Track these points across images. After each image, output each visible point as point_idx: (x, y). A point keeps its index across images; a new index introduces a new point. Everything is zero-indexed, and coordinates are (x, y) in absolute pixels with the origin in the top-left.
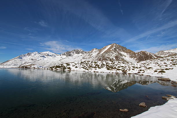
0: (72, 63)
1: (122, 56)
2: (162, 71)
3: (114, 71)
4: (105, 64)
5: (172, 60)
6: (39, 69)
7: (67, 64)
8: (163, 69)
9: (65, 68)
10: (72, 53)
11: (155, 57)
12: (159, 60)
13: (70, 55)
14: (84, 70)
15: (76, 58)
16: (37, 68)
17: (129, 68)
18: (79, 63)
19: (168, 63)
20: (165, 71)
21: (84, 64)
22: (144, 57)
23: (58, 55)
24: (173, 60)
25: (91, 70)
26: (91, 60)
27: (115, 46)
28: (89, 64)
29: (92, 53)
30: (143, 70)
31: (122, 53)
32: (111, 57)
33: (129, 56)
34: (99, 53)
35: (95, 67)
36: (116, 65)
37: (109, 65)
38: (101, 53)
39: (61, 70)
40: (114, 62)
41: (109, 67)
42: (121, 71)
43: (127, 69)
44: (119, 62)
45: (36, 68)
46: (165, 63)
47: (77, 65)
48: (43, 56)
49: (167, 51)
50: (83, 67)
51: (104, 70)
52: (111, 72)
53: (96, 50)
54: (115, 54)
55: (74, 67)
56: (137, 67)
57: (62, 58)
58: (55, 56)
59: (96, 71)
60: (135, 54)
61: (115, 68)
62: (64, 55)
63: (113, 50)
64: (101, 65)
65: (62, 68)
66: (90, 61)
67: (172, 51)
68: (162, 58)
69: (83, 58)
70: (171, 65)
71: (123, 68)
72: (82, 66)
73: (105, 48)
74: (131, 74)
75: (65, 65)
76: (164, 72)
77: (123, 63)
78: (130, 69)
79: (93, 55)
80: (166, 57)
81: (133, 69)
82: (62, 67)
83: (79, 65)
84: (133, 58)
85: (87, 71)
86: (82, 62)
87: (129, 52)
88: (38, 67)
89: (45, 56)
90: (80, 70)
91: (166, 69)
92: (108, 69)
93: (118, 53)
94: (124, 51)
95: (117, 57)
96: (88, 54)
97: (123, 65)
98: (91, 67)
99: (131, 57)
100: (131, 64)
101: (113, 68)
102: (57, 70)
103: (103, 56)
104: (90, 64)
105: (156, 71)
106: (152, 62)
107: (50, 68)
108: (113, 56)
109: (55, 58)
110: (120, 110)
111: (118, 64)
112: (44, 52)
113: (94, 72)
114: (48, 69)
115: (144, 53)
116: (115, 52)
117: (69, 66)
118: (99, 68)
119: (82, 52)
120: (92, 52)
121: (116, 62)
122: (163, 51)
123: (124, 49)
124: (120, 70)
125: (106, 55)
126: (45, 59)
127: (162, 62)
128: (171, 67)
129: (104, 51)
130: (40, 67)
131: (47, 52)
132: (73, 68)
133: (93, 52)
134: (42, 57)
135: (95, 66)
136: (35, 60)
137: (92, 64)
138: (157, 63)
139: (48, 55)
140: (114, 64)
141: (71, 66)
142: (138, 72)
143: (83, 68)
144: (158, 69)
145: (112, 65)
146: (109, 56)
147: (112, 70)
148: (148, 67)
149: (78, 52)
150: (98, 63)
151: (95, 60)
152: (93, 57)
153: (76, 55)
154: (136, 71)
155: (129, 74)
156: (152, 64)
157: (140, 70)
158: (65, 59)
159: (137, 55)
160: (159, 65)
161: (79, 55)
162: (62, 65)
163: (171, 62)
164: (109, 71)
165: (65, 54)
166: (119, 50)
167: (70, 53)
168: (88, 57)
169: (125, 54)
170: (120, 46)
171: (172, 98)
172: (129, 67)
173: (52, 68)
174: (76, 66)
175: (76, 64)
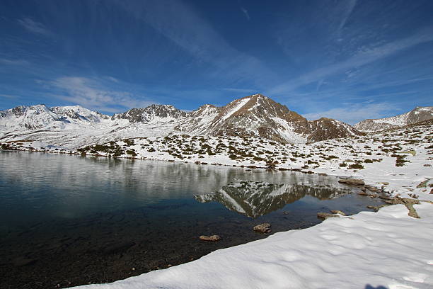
0: (141, 139)
2: (357, 166)
3: (247, 163)
4: (227, 144)
5: (384, 141)
6: (44, 152)
7: (126, 141)
8: (359, 162)
9: (119, 152)
10: (145, 115)
11: (353, 134)
12: (356, 141)
13: (140, 119)
14: (172, 158)
15: (157, 128)
16: (39, 149)
17: (283, 156)
18: (159, 140)
19: (374, 146)
20: (363, 164)
21: (174, 142)
22: (326, 131)
23: (106, 118)
24: (386, 141)
25: (189, 158)
26: (196, 133)
27: (260, 101)
28: (185, 143)
29: (199, 117)
30: (316, 163)
31: (277, 120)
32: (249, 129)
33: (292, 128)
34: (218, 118)
35: (200, 152)
36: (254, 148)
37: (236, 147)
38: (224, 118)
39: (110, 156)
40: (249, 139)
41: (236, 151)
42: (263, 164)
43: (279, 159)
44: (262, 142)
45: (37, 151)
46: (367, 147)
47: (155, 146)
48: (62, 119)
49: (381, 121)
50: (168, 151)
51: (223, 158)
52: (240, 164)
53: (212, 109)
54: (258, 122)
55: (146, 149)
56: (302, 155)
57: (118, 126)
58: (97, 121)
59: (202, 161)
60: (306, 123)
61: (250, 155)
62: (124, 117)
63: (254, 111)
64: (217, 146)
65: (111, 152)
66: (189, 137)
68: (364, 134)
69: (175, 128)
70: (380, 151)
71: (269, 155)
72: (167, 149)
73: (235, 104)
74: (286, 170)
75: (121, 144)
76: (361, 167)
77: (270, 143)
78: (285, 158)
79: (202, 121)
80: (373, 133)
81: (292, 160)
82: (112, 147)
83: (161, 144)
84: (301, 135)
85: (180, 160)
86: (167, 138)
87: (294, 118)
88: (42, 148)
89: (69, 119)
90: (161, 158)
91: (367, 161)
92: (233, 157)
93: (267, 119)
94: (280, 115)
95: (262, 130)
96: (190, 119)
97: (271, 148)
98: (191, 150)
99: (298, 131)
100: (290, 146)
101: (246, 156)
102: (98, 155)
103: (228, 125)
104: (189, 144)
105: (343, 165)
106: (340, 144)
107: (78, 150)
108: (253, 125)
109: (99, 125)
111: (258, 146)
112: (65, 107)
113: (197, 163)
114: (71, 153)
115: (328, 123)
116: (259, 117)
117: (132, 147)
118: (211, 154)
119: (173, 113)
120: (200, 113)
121: (254, 139)
122: (372, 121)
123: (282, 111)
124: (261, 159)
125: (237, 122)
126: (69, 127)
127: (363, 145)
128: (378, 157)
129: (232, 113)
130: (50, 147)
131: (75, 108)
132: (141, 153)
133: (203, 113)
134: (59, 120)
135: (200, 148)
136: (38, 129)
137: (193, 142)
138: (351, 147)
139: (77, 116)
140: (248, 144)
141: (137, 148)
142: (303, 166)
143: (170, 152)
144: (349, 161)
145: (243, 147)
146: (244, 127)
147: (241, 160)
148: (328, 154)
149: (162, 113)
150: (210, 143)
152: (202, 128)
153: (158, 119)
154: (300, 163)
155: (280, 169)
156: (339, 149)
157: (310, 162)
158: (126, 130)
159: (311, 127)
160: (352, 152)
161: (164, 120)
162: (112, 143)
163: (381, 144)
164: (235, 161)
165: (127, 115)
166: (270, 111)
167: (140, 112)
168: (187, 126)
169: (284, 123)
170: (272, 102)
172: (283, 154)
173: (82, 152)
174: (151, 146)
175: (151, 143)
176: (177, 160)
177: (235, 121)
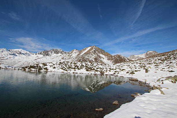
0: (50, 63)
1: (101, 58)
2: (132, 73)
3: (93, 72)
4: (85, 65)
5: (140, 63)
6: (6, 69)
7: (43, 64)
8: (133, 71)
9: (40, 69)
10: (50, 53)
11: (128, 60)
12: (130, 63)
13: (47, 55)
14: (63, 71)
15: (55, 58)
16: (4, 68)
17: (106, 70)
18: (57, 63)
19: (137, 65)
20: (134, 72)
21: (63, 64)
22: (119, 60)
23: (33, 54)
24: (141, 63)
25: (70, 71)
26: (70, 60)
27: (95, 48)
28: (68, 65)
29: (72, 54)
30: (118, 72)
31: (101, 55)
32: (91, 59)
33: (107, 58)
34: (79, 54)
36: (95, 66)
37: (88, 66)
38: (81, 54)
39: (36, 70)
40: (93, 63)
41: (88, 68)
42: (99, 73)
43: (104, 71)
44: (98, 64)
45: (3, 68)
46: (135, 66)
47: (55, 66)
48: (14, 54)
49: (137, 56)
50: (61, 68)
51: (83, 71)
52: (90, 73)
53: (77, 51)
54: (94, 56)
55: (52, 67)
56: (113, 69)
57: (38, 57)
58: (29, 55)
60: (112, 56)
61: (94, 69)
62: (41, 54)
63: (92, 52)
64: (81, 66)
65: (37, 69)
66: (69, 62)
67: (140, 56)
68: (133, 61)
69: (62, 58)
70: (139, 67)
71: (101, 69)
72: (60, 67)
73: (85, 49)
74: (108, 75)
75: (41, 65)
76: (134, 73)
77: (101, 64)
78: (107, 70)
79: (73, 56)
80: (136, 60)
81: (110, 71)
82: (37, 67)
83: (58, 65)
84: (110, 61)
85: (66, 72)
86: (60, 63)
87: (107, 54)
88: (5, 67)
89: (17, 54)
90: (58, 71)
91: (136, 71)
92: (87, 70)
93: (98, 55)
94: (102, 54)
95: (96, 59)
96: (68, 55)
97: (101, 67)
98: (71, 68)
99: (109, 59)
100: (108, 66)
101: (92, 70)
102: (31, 70)
103: (83, 57)
104: (69, 65)
105: (128, 73)
106: (125, 64)
107: (22, 68)
108: (92, 57)
109: (30, 57)
110: (96, 109)
111: (97, 66)
112: (15, 50)
113: (74, 73)
114: (19, 69)
115: (119, 56)
116: (94, 54)
117: (46, 67)
118: (78, 69)
119: (61, 52)
120: (72, 52)
121: (95, 63)
122: (134, 56)
123: (103, 52)
124: (98, 71)
125: (86, 56)
126: (16, 58)
127: (133, 65)
128: (139, 70)
129: (84, 52)
130: (9, 66)
131: (20, 50)
132: (50, 69)
133: (73, 52)
134: (12, 55)
135: (74, 67)
136: (2, 59)
137: (71, 64)
138: (129, 66)
139: (20, 53)
140: (93, 65)
141: (48, 67)
142: (114, 73)
143: (62, 69)
144: (129, 71)
145: (91, 66)
146: (89, 58)
147: (90, 71)
148: (122, 68)
149: (57, 52)
150: (78, 64)
151: (74, 61)
152: (73, 58)
153: (55, 54)
154: (112, 72)
155: (106, 75)
156: (125, 66)
157: (116, 72)
158: (41, 59)
159: (113, 58)
160: (130, 67)
161: (58, 55)
162: (37, 65)
163: (139, 65)
164: (88, 72)
165: (42, 53)
166: (99, 52)
167: (48, 52)
168: (67, 57)
169: (104, 56)
170: (99, 49)
171: (138, 95)
172: (106, 69)
173: (24, 69)
174: (54, 66)
175: (54, 65)
176: (65, 72)
177: (86, 55)
